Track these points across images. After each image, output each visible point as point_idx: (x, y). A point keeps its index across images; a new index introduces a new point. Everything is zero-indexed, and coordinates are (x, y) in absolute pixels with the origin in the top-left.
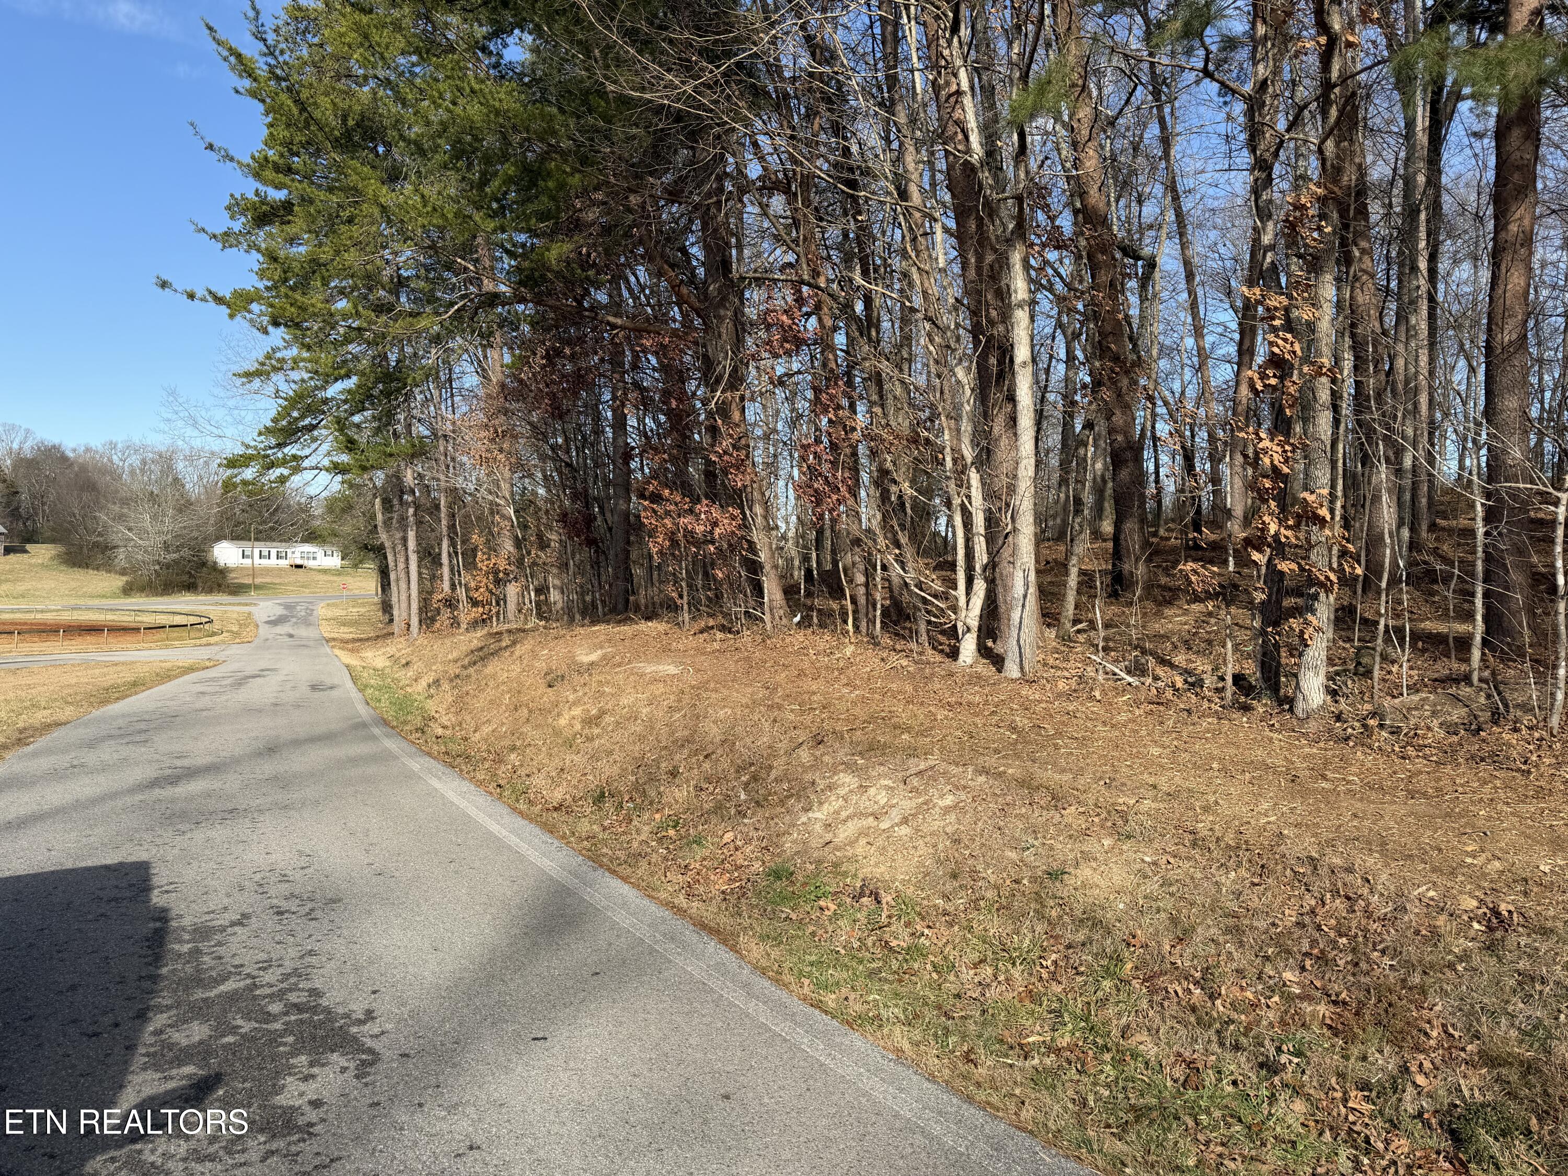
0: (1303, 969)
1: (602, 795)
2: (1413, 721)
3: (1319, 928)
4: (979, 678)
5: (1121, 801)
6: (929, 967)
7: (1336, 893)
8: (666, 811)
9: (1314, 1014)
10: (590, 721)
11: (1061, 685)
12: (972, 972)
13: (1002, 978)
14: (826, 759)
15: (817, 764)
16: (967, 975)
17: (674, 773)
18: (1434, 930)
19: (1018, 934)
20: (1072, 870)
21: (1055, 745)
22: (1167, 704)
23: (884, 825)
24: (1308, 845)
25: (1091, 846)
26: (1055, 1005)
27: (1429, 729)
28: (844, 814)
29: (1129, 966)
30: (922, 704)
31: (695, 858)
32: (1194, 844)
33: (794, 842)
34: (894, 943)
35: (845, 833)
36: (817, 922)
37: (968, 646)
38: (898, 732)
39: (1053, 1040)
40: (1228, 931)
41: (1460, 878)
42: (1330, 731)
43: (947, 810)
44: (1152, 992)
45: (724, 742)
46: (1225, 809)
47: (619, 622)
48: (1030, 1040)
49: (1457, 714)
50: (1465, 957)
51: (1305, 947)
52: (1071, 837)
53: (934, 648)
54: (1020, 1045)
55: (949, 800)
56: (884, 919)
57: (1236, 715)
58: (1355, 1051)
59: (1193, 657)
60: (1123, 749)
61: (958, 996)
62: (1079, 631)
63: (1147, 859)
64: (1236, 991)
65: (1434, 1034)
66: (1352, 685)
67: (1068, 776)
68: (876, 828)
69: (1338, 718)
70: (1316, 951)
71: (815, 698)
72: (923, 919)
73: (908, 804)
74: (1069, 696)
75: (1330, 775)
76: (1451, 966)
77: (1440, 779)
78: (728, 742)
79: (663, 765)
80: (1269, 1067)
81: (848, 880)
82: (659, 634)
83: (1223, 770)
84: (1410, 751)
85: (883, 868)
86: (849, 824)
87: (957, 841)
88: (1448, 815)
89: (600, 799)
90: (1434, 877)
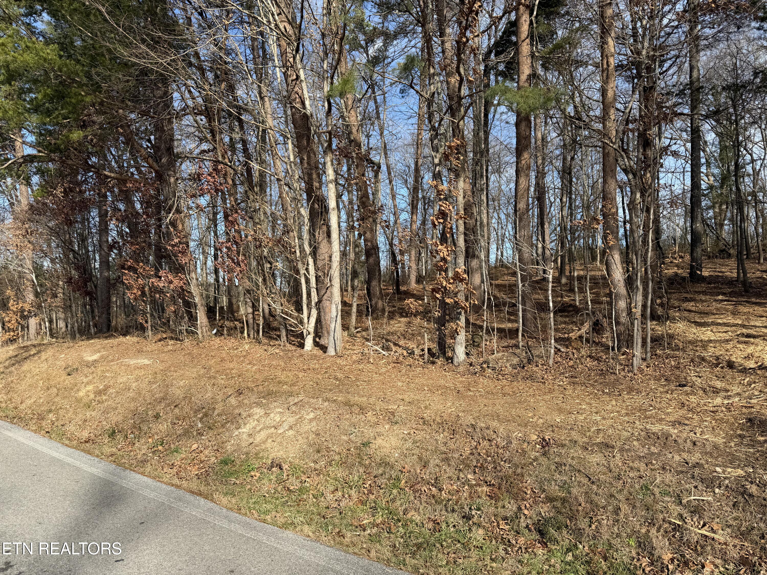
0: (475, 473)
1: (114, 432)
2: (500, 364)
3: (479, 454)
4: (316, 356)
5: (390, 407)
6: (311, 496)
7: (484, 438)
8: (156, 437)
9: (482, 491)
10: (99, 393)
11: (354, 357)
12: (332, 495)
13: (346, 496)
14: (246, 401)
15: (240, 405)
16: (330, 497)
17: (157, 417)
18: (523, 450)
19: (351, 474)
20: (373, 441)
21: (358, 386)
22: (401, 363)
23: (280, 432)
24: (470, 420)
25: (380, 429)
26: (373, 505)
27: (506, 367)
28: (258, 428)
29: (403, 482)
30: (290, 370)
31: (177, 459)
32: (424, 423)
33: (233, 445)
34: (292, 488)
35: (259, 438)
36: (250, 483)
37: (309, 342)
38: (281, 385)
39: (374, 520)
40: (443, 460)
41: (529, 427)
42: (469, 370)
43: (311, 420)
44: (415, 491)
45: (185, 398)
46: (434, 407)
47: (106, 338)
48: (364, 522)
49: (515, 361)
50: (536, 459)
51: (475, 464)
52: (371, 426)
53: (290, 343)
54: (360, 525)
55: (312, 415)
56: (285, 477)
57: (430, 366)
58: (500, 504)
59: (407, 342)
60: (387, 385)
61: (328, 508)
62: (357, 332)
63: (405, 432)
64: (449, 486)
65: (529, 492)
66: (474, 351)
67: (365, 399)
68: (276, 433)
69: (471, 365)
70: (479, 465)
71: (233, 371)
72: (304, 474)
73: (292, 420)
74: (359, 362)
75: (472, 389)
76: (531, 464)
77: (513, 388)
78: (187, 397)
79: (150, 413)
80: (467, 517)
81: (264, 461)
82: (134, 343)
83: (429, 390)
84: (500, 377)
85: (282, 452)
86: (262, 433)
87: (318, 435)
88: (519, 402)
89: (112, 434)
90: (519, 428)
